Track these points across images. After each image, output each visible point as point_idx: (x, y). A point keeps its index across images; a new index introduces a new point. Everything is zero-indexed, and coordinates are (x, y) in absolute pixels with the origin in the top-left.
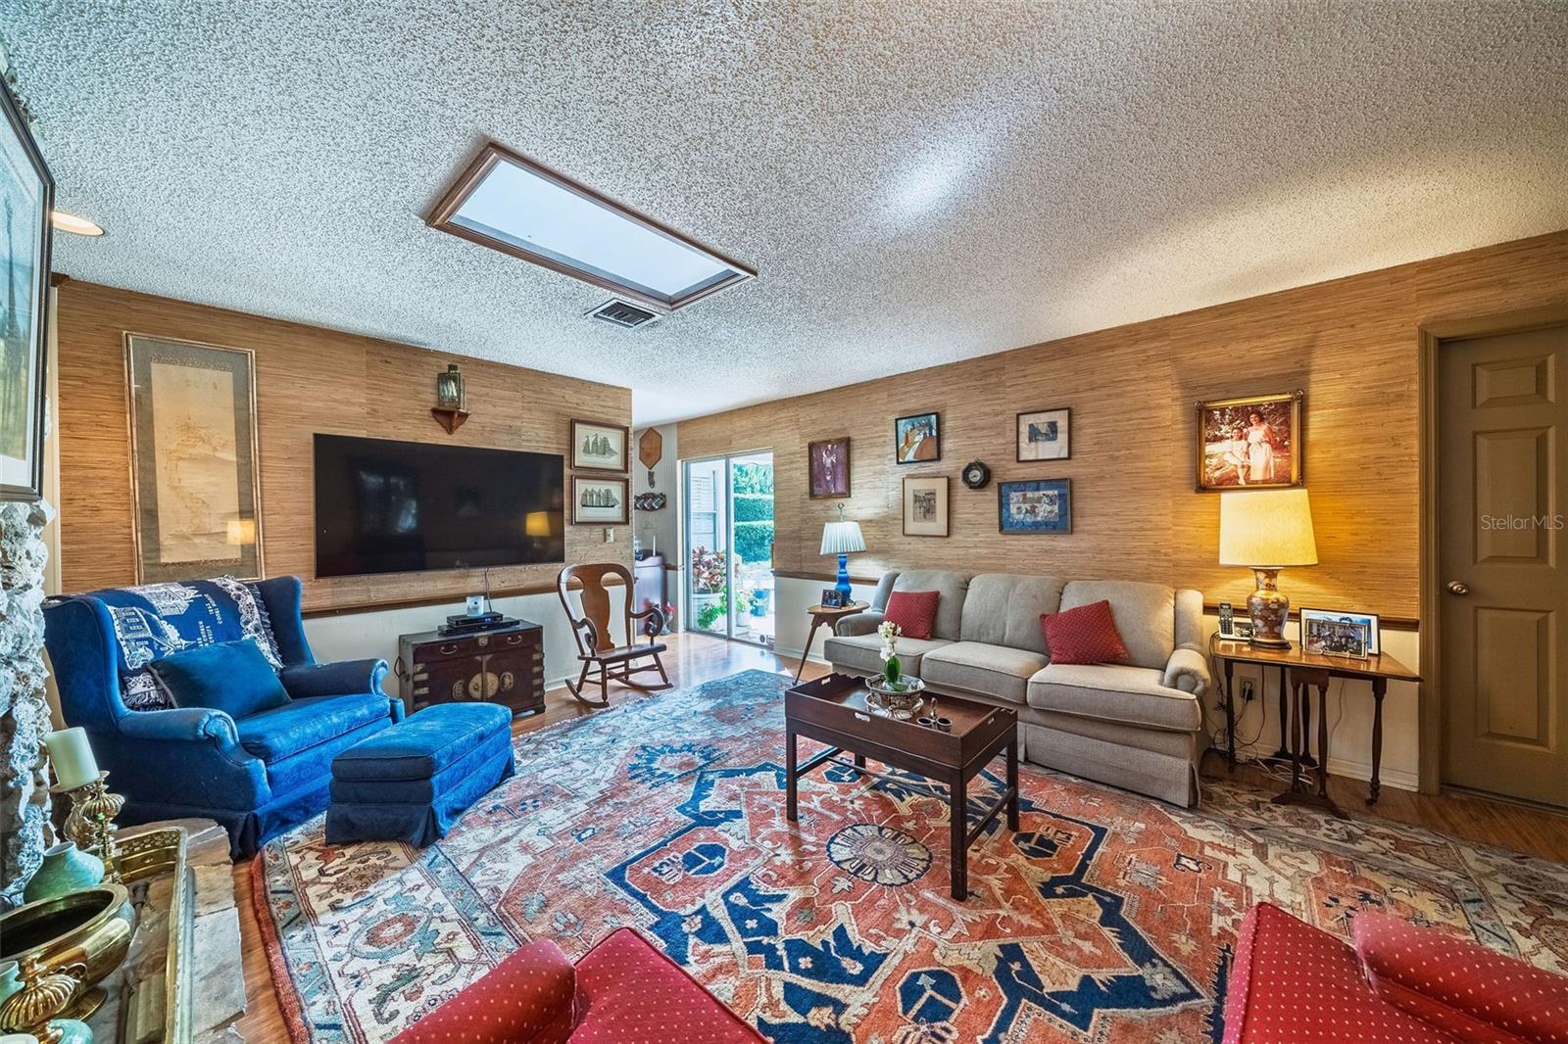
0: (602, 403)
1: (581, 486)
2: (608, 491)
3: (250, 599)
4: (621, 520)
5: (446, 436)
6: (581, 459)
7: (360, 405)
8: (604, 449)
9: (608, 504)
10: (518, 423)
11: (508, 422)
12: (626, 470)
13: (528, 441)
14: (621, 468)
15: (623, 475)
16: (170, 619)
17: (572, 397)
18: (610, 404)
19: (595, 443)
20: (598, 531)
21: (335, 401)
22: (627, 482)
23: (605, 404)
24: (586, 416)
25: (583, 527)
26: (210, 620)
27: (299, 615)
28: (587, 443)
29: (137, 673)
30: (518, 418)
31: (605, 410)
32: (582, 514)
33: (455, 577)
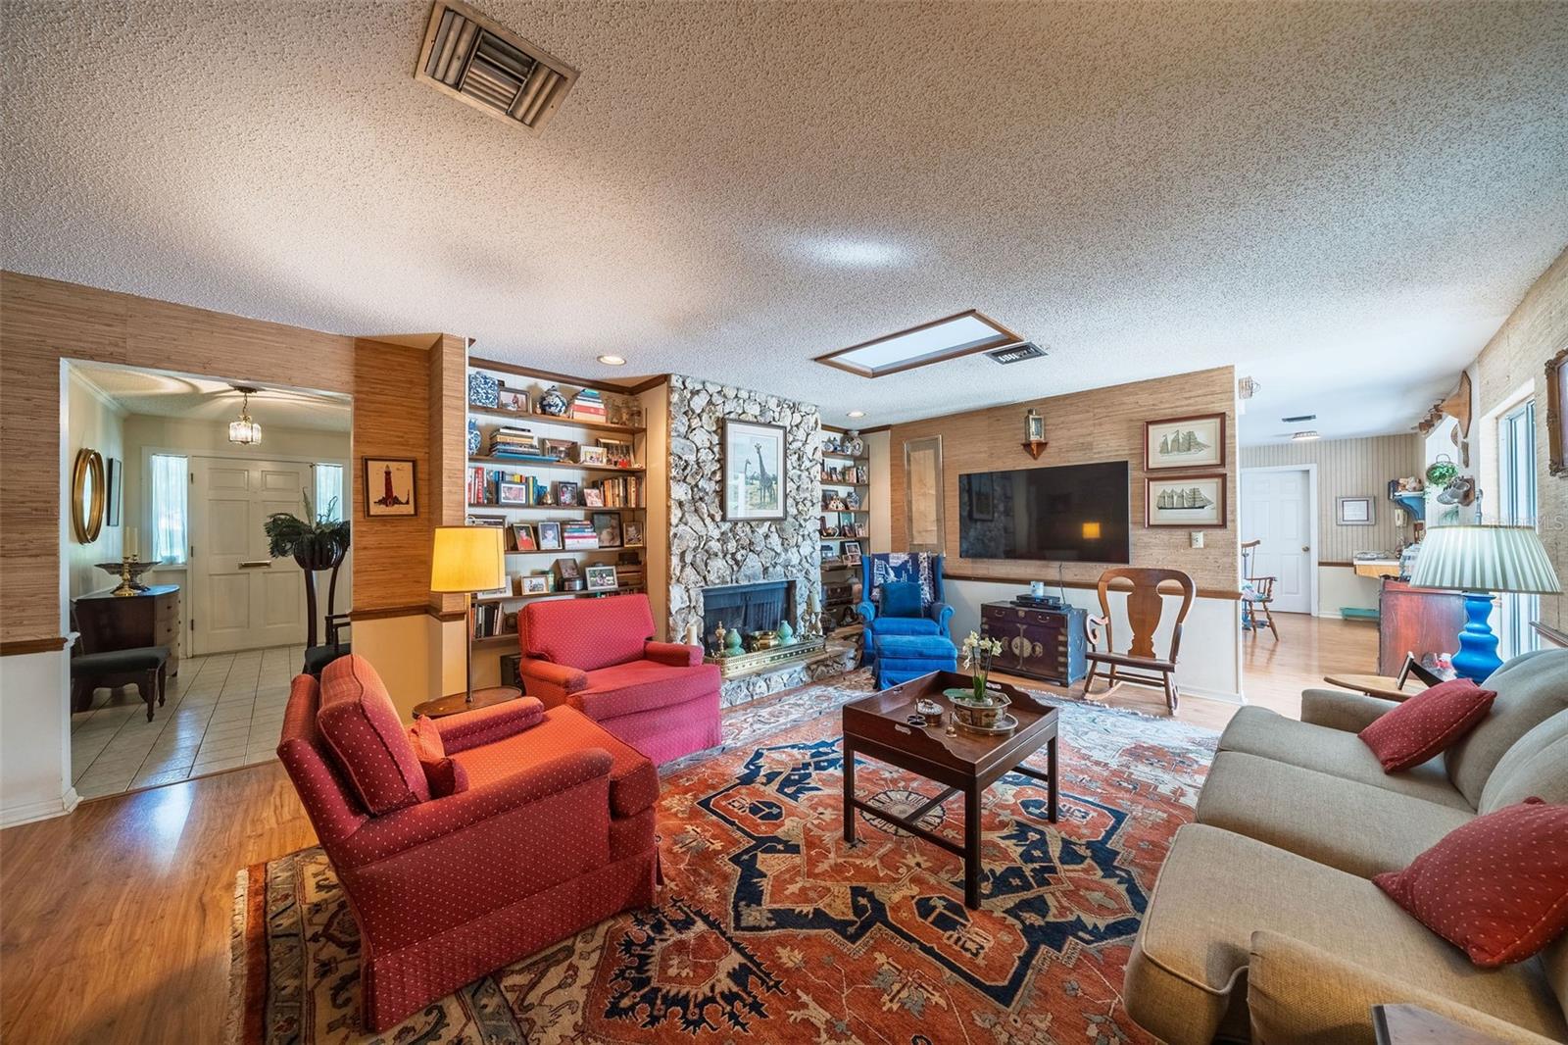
0: (1187, 395)
1: (1157, 489)
2: (1194, 491)
3: (926, 564)
4: (1215, 522)
5: (1033, 461)
6: (1156, 460)
7: (985, 452)
8: (1190, 443)
9: (1196, 503)
10: (1089, 439)
11: (1081, 441)
12: (1223, 463)
13: (1099, 453)
14: (1217, 461)
15: (1220, 470)
16: (892, 568)
17: (1145, 399)
18: (1200, 392)
19: (1176, 440)
20: (1181, 535)
21: (973, 453)
22: (1224, 477)
23: (1192, 394)
24: (1165, 415)
25: (1159, 531)
26: (907, 571)
27: (940, 577)
28: (1165, 443)
29: (876, 587)
30: (1090, 435)
31: (1192, 401)
32: (1158, 517)
33: (1039, 566)
